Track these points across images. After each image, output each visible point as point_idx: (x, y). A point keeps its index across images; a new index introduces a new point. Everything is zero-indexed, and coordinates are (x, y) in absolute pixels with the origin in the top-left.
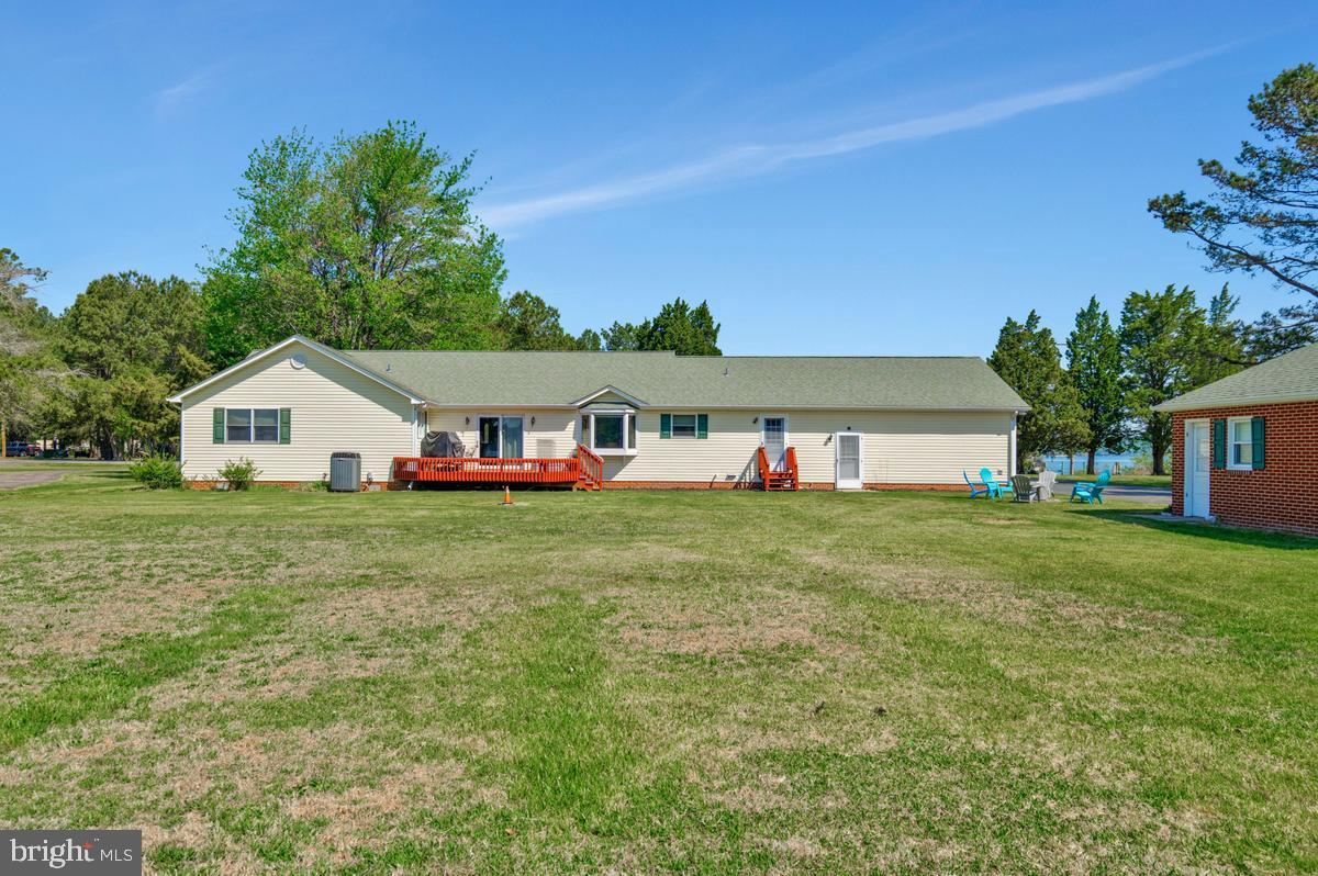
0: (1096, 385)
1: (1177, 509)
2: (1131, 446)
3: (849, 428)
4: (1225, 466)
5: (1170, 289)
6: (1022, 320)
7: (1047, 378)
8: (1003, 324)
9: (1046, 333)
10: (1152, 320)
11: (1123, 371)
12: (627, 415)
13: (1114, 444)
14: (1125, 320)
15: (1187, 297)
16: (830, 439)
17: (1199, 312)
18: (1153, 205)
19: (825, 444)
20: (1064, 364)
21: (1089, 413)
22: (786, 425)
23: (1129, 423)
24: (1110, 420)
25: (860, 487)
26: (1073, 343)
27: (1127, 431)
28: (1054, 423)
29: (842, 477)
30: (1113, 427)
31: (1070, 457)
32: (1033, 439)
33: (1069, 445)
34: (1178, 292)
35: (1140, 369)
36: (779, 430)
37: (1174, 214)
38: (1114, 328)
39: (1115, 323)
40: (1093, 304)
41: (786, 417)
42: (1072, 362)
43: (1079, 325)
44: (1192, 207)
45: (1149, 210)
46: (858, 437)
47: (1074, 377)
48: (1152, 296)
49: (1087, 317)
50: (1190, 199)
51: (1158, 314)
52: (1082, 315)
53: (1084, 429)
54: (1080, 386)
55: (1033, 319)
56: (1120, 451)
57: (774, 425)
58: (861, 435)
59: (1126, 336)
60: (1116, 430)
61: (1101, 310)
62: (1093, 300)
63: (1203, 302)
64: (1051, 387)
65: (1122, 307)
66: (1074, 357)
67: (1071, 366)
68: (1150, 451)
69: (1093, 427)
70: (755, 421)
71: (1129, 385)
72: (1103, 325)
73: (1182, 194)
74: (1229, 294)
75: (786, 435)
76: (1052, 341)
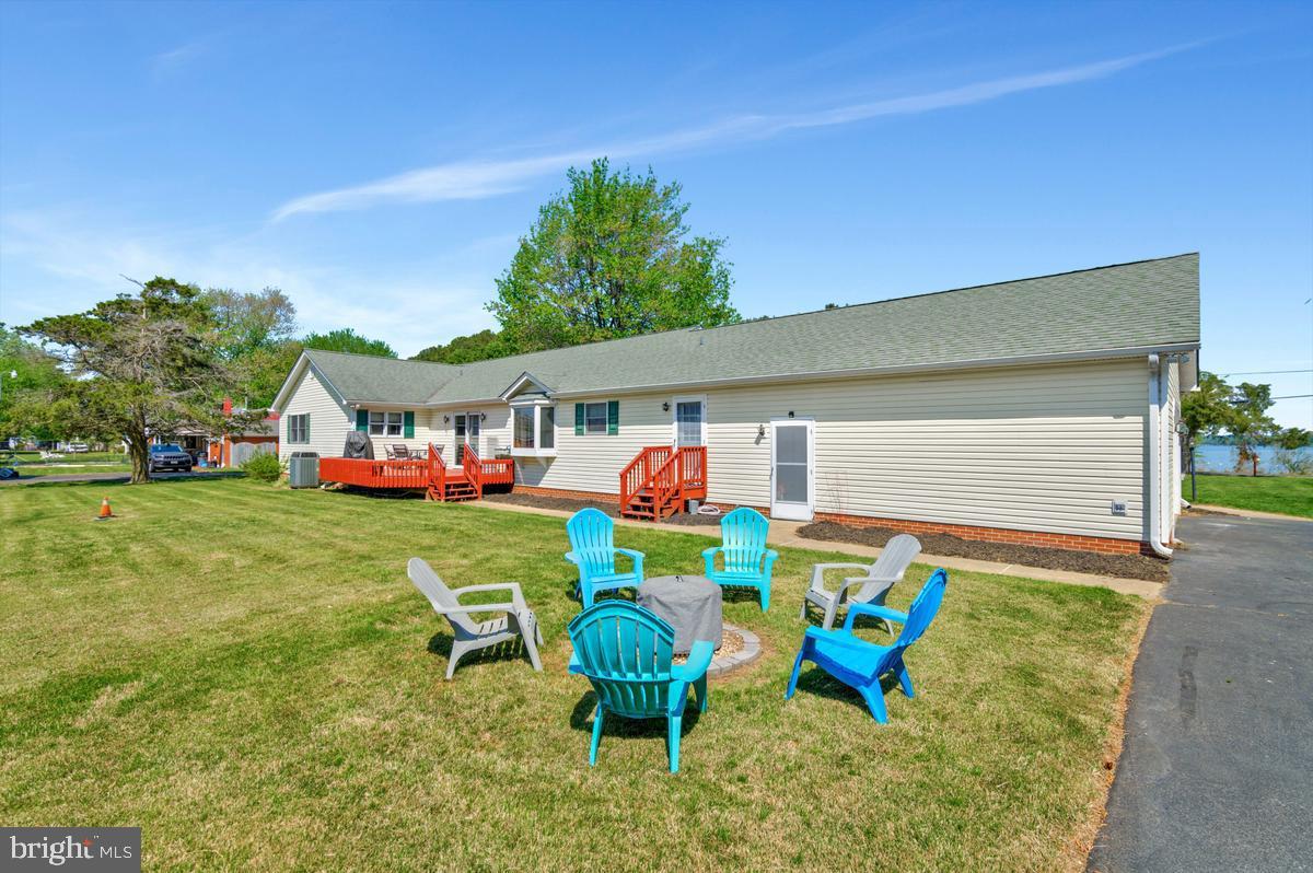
3: (791, 414)
12: (537, 410)
16: (762, 433)
22: (704, 412)
25: (811, 516)
29: (780, 496)
36: (697, 419)
41: (704, 400)
46: (805, 428)
57: (690, 413)
58: (811, 425)
70: (666, 407)
75: (704, 426)
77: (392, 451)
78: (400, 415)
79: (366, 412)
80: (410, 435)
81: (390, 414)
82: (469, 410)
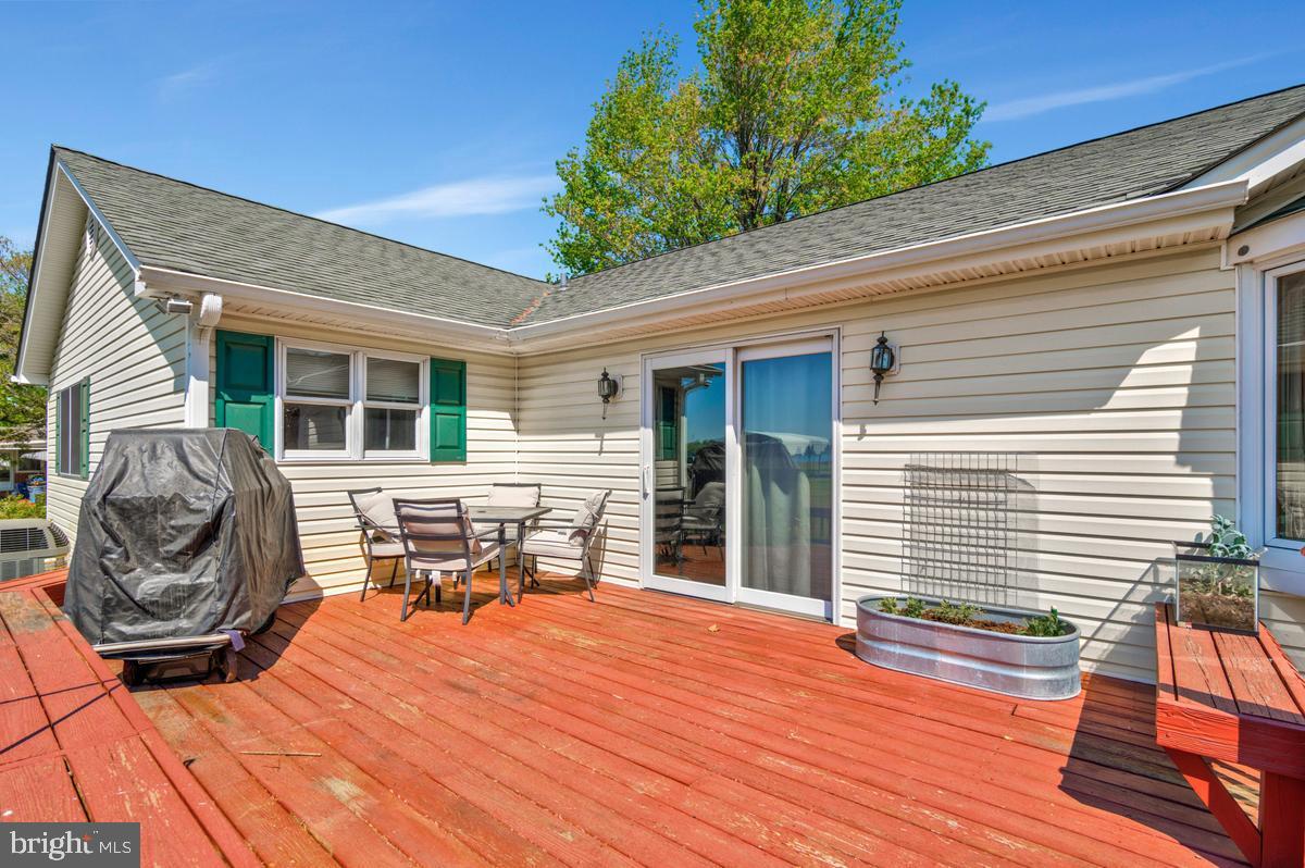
77: (387, 519)
78: (412, 371)
79: (266, 345)
80: (450, 449)
81: (374, 365)
82: (740, 336)
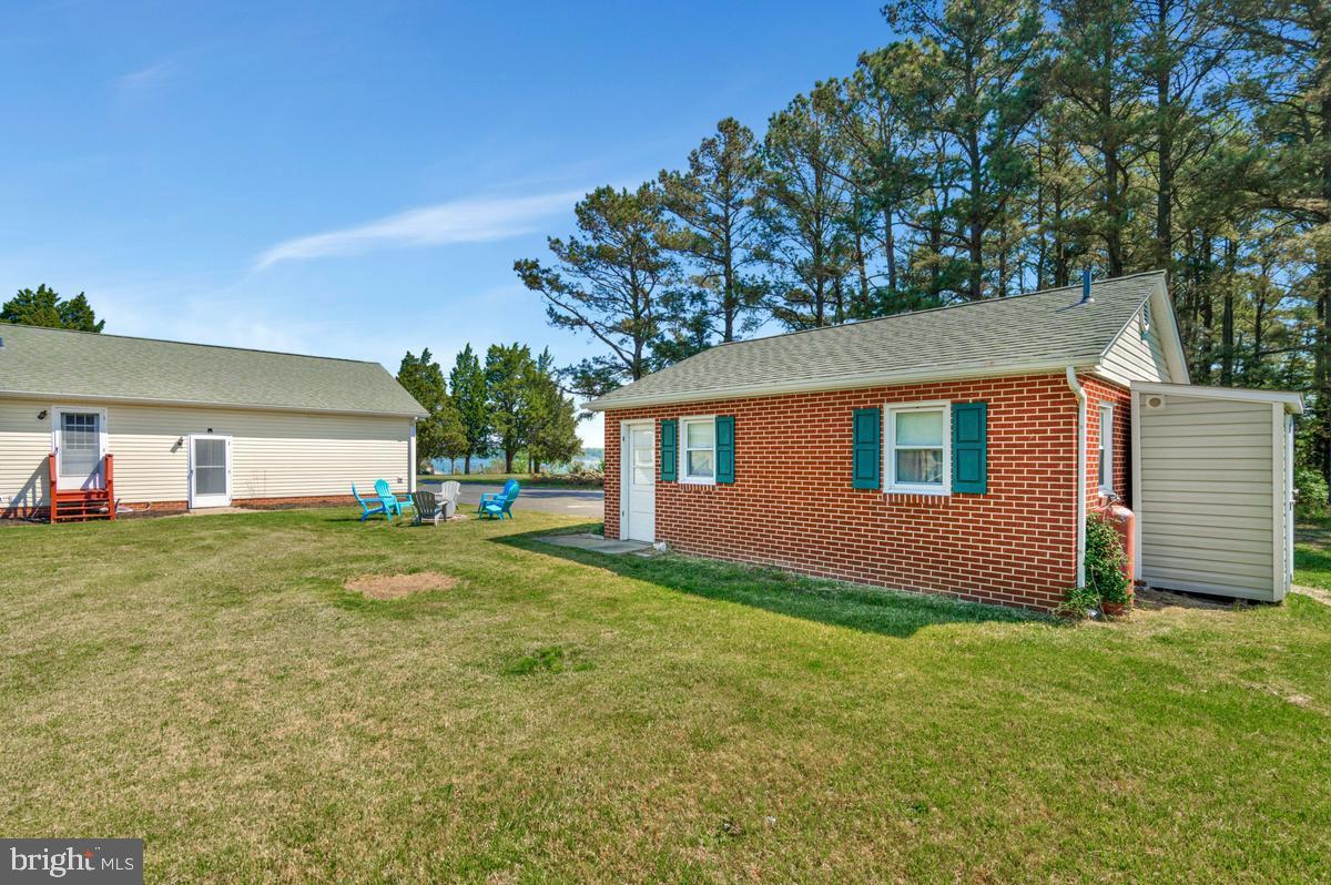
0: (470, 408)
1: (608, 528)
2: (494, 453)
3: (210, 430)
4: (677, 479)
5: (515, 345)
6: (418, 355)
7: (437, 401)
8: (403, 357)
9: (436, 366)
10: (506, 364)
11: (488, 399)
13: (483, 452)
14: (488, 364)
15: (526, 351)
16: (180, 443)
17: (533, 362)
18: (518, 266)
19: (174, 450)
20: (449, 391)
21: (467, 428)
22: (103, 423)
23: (492, 436)
24: (481, 434)
25: (228, 503)
26: (455, 375)
27: (492, 442)
28: (442, 434)
29: (199, 491)
30: (482, 439)
31: (453, 459)
32: (428, 448)
33: (452, 453)
34: (520, 348)
35: (498, 399)
36: (91, 430)
37: (531, 275)
38: (482, 368)
39: (482, 365)
40: (468, 350)
41: (103, 412)
42: (455, 390)
43: (459, 363)
44: (544, 272)
45: (515, 269)
47: (456, 401)
48: (506, 348)
49: (465, 358)
50: (543, 266)
51: (509, 361)
52: (460, 357)
53: (463, 440)
54: (459, 408)
55: (426, 355)
56: (486, 456)
57: (80, 423)
58: (228, 439)
59: (489, 374)
60: (485, 441)
61: (473, 354)
62: (468, 346)
63: (534, 356)
64: (439, 408)
65: (486, 354)
66: (454, 385)
67: (454, 392)
68: (504, 456)
69: (469, 439)
70: (44, 416)
71: (491, 410)
72: (475, 365)
73: (537, 261)
74: (549, 353)
75: (104, 436)
76: (440, 374)
